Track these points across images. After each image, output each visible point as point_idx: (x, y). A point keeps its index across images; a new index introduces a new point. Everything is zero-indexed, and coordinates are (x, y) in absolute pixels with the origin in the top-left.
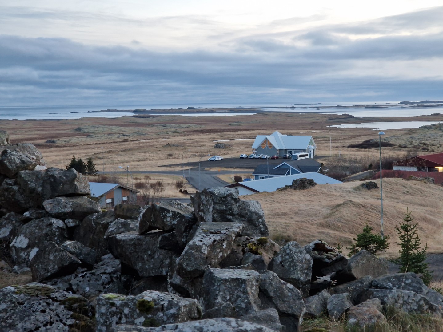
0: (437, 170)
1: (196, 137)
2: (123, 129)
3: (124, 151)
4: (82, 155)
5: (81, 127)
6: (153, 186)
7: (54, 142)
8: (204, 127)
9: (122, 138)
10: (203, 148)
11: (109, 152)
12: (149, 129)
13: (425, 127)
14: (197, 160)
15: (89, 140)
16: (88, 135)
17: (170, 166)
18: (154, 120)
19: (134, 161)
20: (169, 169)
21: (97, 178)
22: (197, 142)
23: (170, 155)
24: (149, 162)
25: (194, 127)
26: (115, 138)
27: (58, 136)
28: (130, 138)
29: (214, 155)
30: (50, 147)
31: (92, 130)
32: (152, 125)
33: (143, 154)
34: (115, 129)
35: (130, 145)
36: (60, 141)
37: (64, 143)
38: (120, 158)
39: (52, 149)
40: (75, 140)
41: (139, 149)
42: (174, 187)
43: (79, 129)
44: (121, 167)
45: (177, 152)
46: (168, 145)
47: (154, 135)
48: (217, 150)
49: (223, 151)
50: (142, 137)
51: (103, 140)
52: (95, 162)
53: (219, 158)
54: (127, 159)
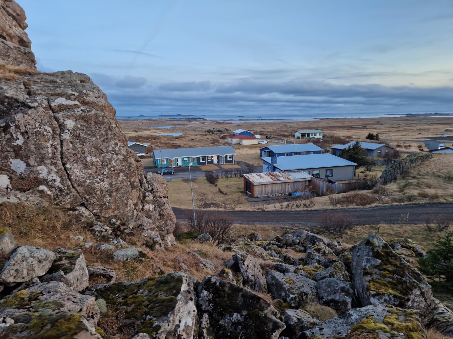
1: (436, 126)
2: (399, 122)
3: (396, 131)
4: (374, 132)
5: (379, 121)
6: (406, 147)
7: (366, 127)
8: (441, 122)
9: (398, 126)
10: (438, 131)
11: (389, 131)
12: (412, 122)
14: (434, 136)
15: (382, 126)
16: (381, 124)
17: (418, 138)
18: (416, 118)
19: (400, 135)
20: (417, 139)
21: (379, 142)
22: (436, 128)
23: (420, 134)
24: (408, 136)
25: (436, 122)
26: (394, 126)
27: (368, 125)
28: (402, 126)
29: (444, 134)
30: (364, 128)
31: (384, 122)
32: (414, 120)
33: (406, 133)
34: (395, 122)
35: (401, 129)
36: (368, 127)
37: (370, 127)
38: (393, 134)
39: (365, 130)
40: (375, 126)
41: (404, 131)
42: (417, 147)
43: (378, 122)
44: (393, 138)
45: (424, 132)
46: (420, 129)
47: (415, 125)
48: (446, 132)
49: (449, 133)
50: (408, 125)
51: (388, 126)
52: (379, 135)
53: (447, 136)
54: (397, 134)
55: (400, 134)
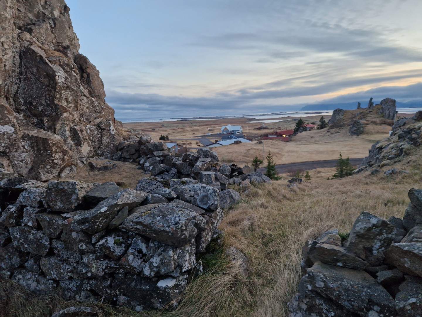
0: (283, 136)
1: (202, 127)
2: (178, 125)
3: (178, 132)
4: (164, 134)
5: (164, 124)
6: (188, 144)
7: (155, 130)
8: (205, 124)
9: (178, 128)
10: (204, 131)
11: (173, 133)
12: (186, 125)
13: (280, 122)
14: (203, 135)
15: (166, 129)
16: (166, 127)
17: (194, 137)
18: (188, 122)
19: (182, 136)
20: (193, 138)
21: (169, 141)
22: (203, 129)
23: (194, 133)
24: (187, 136)
25: (202, 124)
26: (175, 128)
27: (156, 128)
28: (180, 128)
29: (209, 133)
30: (153, 131)
31: (167, 125)
32: (187, 123)
33: (185, 133)
34: (175, 125)
35: (180, 130)
36: (157, 129)
37: (158, 130)
38: (177, 135)
39: (154, 132)
40: (161, 129)
41: (183, 131)
42: (195, 144)
43: (163, 125)
44: (177, 138)
45: (196, 132)
46: (193, 130)
47: (188, 127)
48: (209, 131)
49: (211, 132)
50: (184, 127)
51: (171, 128)
52: (168, 136)
53: (210, 134)
54: (179, 135)
55: (181, 134)
